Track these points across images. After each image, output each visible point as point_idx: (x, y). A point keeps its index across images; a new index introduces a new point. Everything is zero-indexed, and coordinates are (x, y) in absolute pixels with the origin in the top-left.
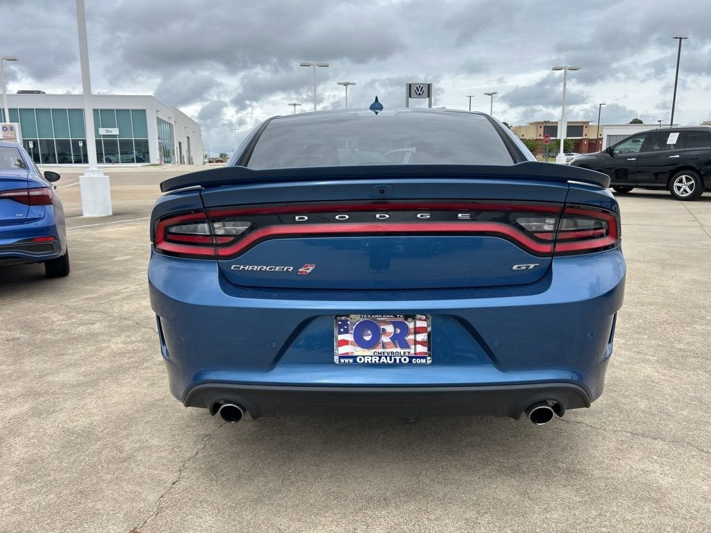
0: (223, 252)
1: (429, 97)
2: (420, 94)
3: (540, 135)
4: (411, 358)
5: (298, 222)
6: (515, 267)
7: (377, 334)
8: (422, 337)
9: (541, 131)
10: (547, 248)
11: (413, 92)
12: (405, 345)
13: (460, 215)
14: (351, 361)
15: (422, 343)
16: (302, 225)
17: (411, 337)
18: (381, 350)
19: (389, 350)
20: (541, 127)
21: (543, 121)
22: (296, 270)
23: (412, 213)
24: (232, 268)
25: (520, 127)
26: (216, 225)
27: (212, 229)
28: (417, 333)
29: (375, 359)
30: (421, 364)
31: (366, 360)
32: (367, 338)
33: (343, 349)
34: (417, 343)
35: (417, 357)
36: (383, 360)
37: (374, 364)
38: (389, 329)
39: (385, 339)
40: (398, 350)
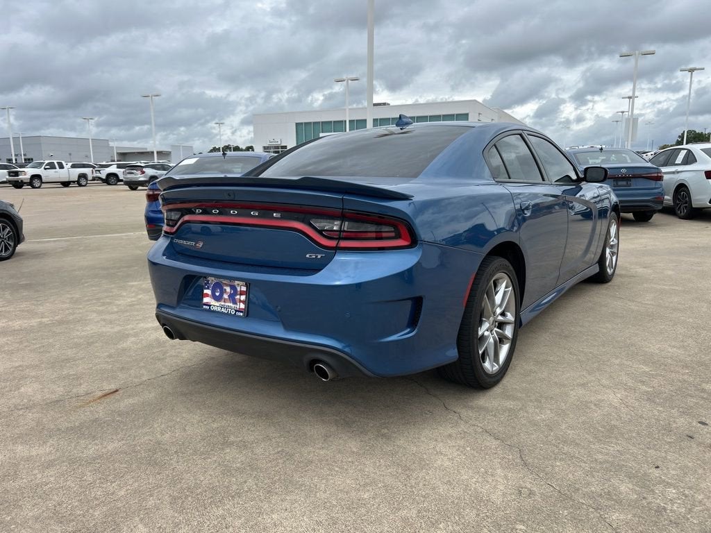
4: (236, 311)
6: (308, 256)
7: (223, 291)
8: (243, 298)
10: (333, 243)
12: (235, 303)
13: (274, 214)
14: (208, 307)
15: (243, 302)
17: (238, 297)
18: (223, 303)
19: (227, 304)
22: (195, 245)
23: (248, 211)
28: (241, 294)
29: (219, 309)
30: (240, 316)
31: (215, 308)
32: (217, 294)
33: (206, 300)
34: (240, 301)
35: (238, 311)
36: (223, 310)
37: (218, 312)
38: (228, 289)
39: (226, 296)
40: (231, 304)
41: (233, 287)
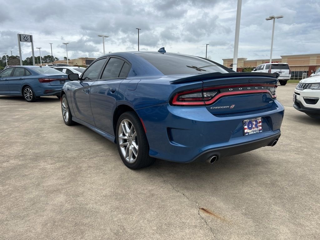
0: (207, 103)
1: (31, 42)
2: (26, 40)
3: (84, 64)
5: (230, 91)
6: (270, 102)
8: (260, 124)
9: (85, 62)
11: (22, 39)
12: (257, 128)
14: (248, 134)
15: (261, 126)
16: (231, 92)
17: (258, 125)
19: (255, 129)
20: (84, 60)
21: (85, 57)
22: (230, 107)
23: (254, 87)
24: (211, 108)
25: (75, 60)
26: (205, 93)
27: (203, 95)
28: (259, 123)
29: (252, 133)
30: (261, 132)
31: (251, 133)
32: (250, 126)
33: (246, 131)
34: (259, 126)
35: (260, 130)
36: (254, 132)
37: (253, 134)
38: (254, 123)
39: (254, 126)
40: (256, 129)
41: (256, 121)
